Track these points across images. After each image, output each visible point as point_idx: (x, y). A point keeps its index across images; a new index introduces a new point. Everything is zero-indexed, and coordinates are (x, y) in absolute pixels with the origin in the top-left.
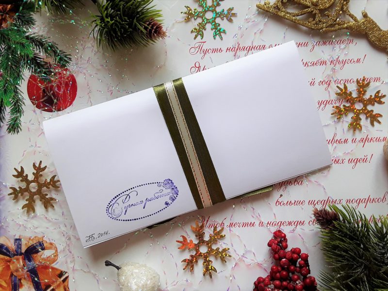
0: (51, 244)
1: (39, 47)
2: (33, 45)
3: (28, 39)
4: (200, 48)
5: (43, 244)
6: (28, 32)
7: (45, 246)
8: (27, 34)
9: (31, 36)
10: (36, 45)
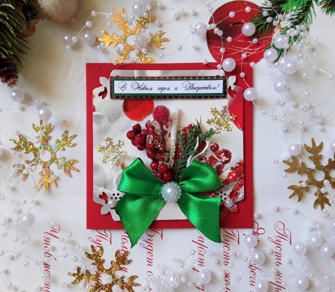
0: (34, 30)
1: (296, 18)
2: (298, 10)
3: (307, 4)
4: (283, 236)
5: (34, 18)
6: (317, 4)
7: (32, 21)
8: (314, 2)
9: (311, 8)
10: (299, 14)
